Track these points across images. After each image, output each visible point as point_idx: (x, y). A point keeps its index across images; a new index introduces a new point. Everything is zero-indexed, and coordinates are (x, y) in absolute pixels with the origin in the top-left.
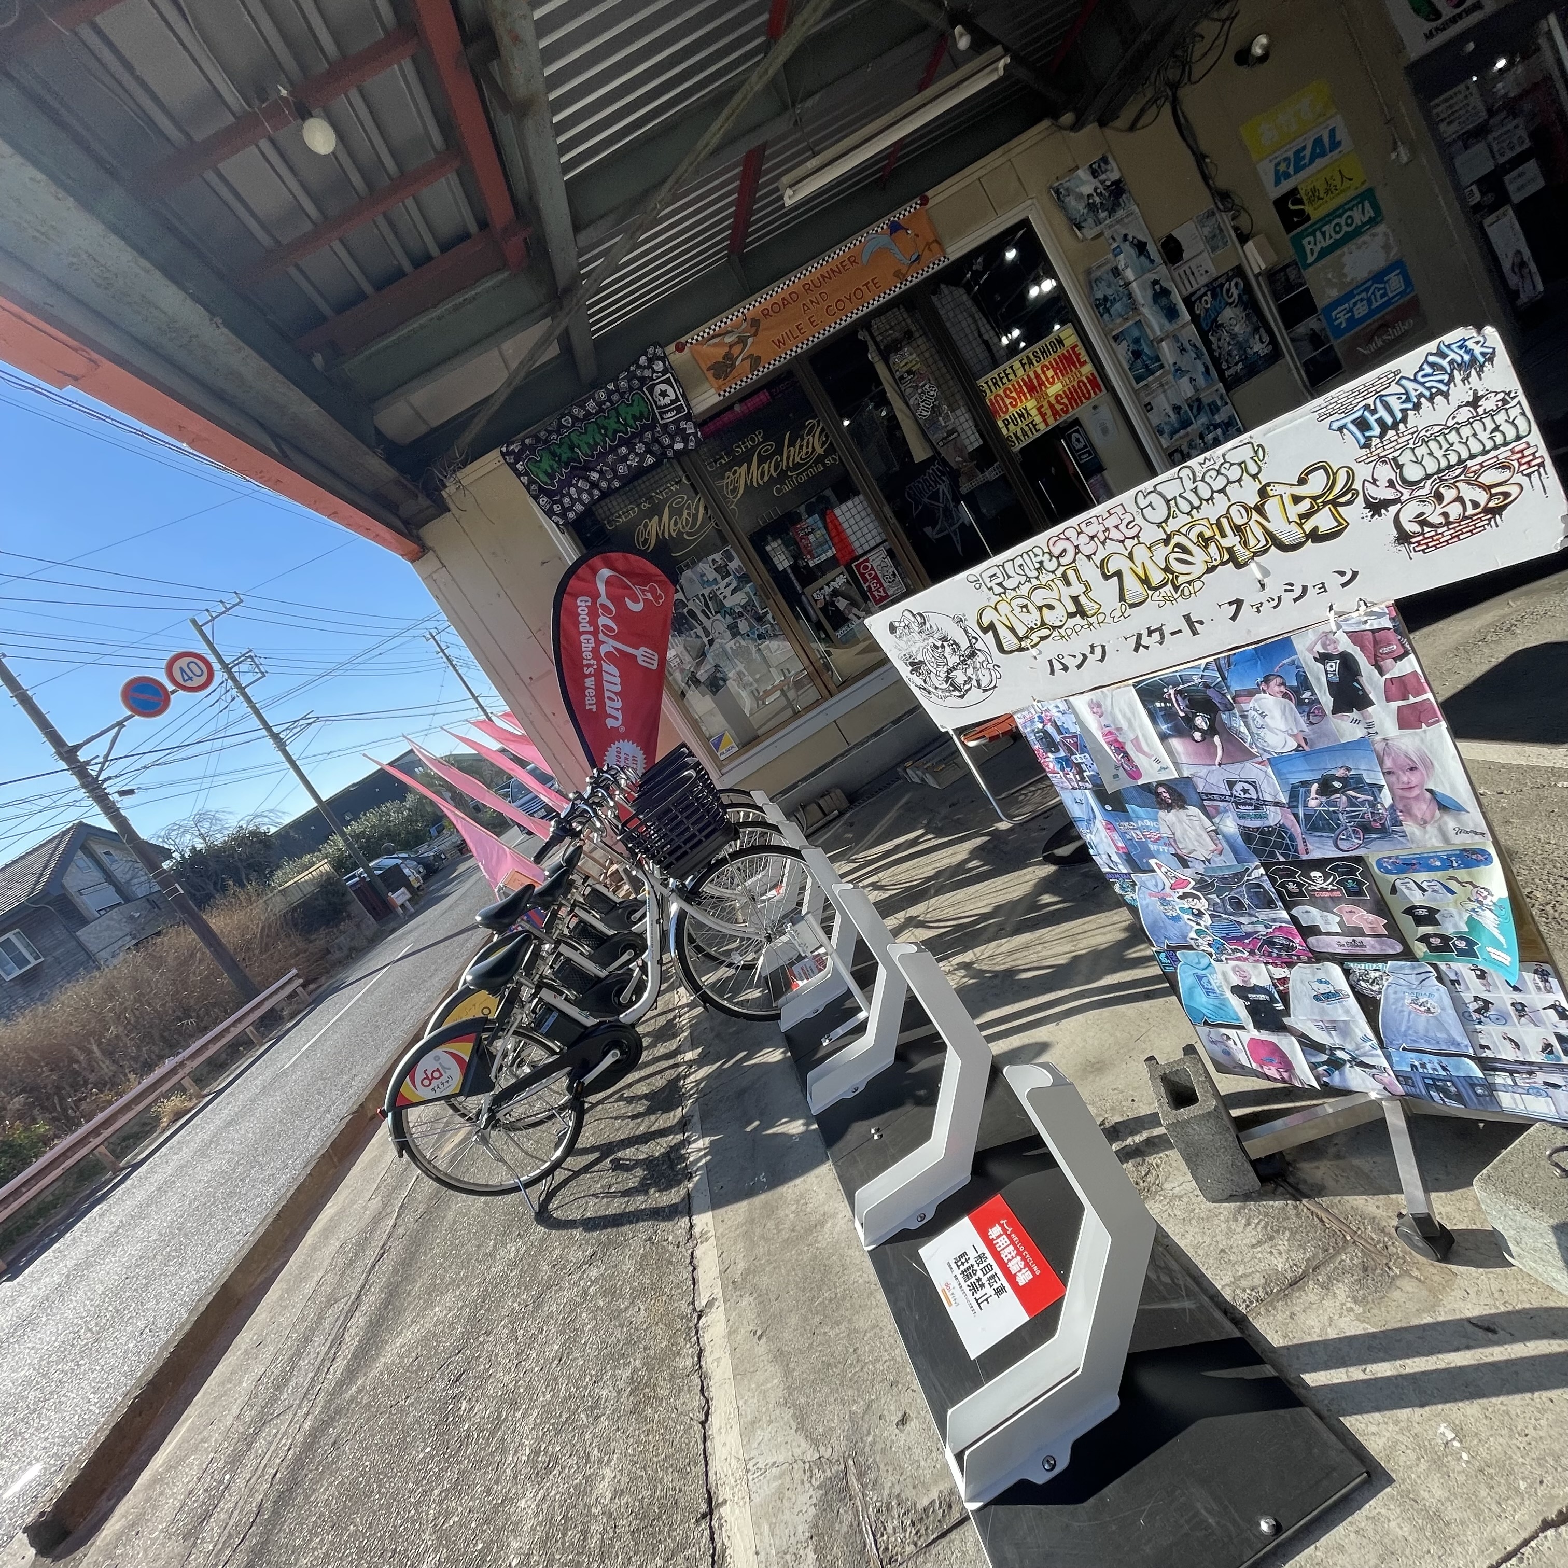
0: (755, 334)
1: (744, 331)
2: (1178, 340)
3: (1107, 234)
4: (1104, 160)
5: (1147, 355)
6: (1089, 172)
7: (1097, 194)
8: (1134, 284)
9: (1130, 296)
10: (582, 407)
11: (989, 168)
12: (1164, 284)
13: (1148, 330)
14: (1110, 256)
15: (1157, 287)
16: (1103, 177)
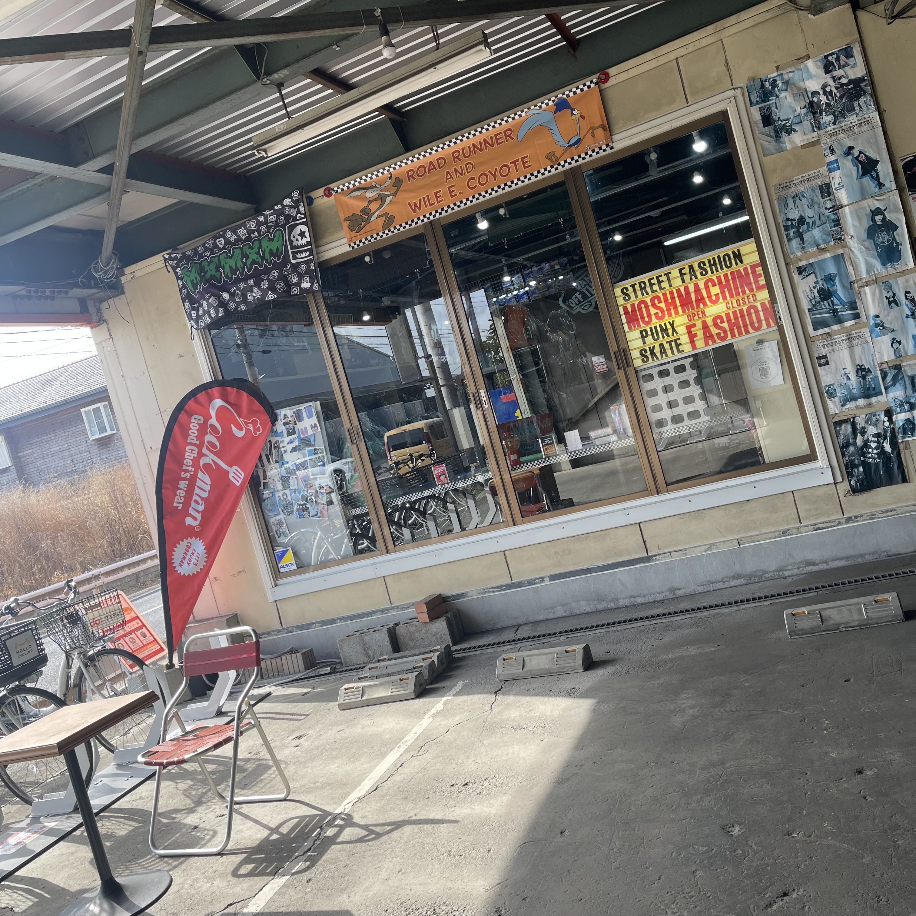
0: (394, 195)
1: (386, 189)
2: (890, 288)
3: (826, 142)
4: (848, 52)
5: (839, 299)
6: (820, 65)
7: (825, 93)
8: (847, 209)
9: (837, 222)
10: (234, 232)
11: (691, 48)
12: (888, 216)
13: (850, 269)
14: (824, 169)
15: (878, 218)
16: (838, 73)
